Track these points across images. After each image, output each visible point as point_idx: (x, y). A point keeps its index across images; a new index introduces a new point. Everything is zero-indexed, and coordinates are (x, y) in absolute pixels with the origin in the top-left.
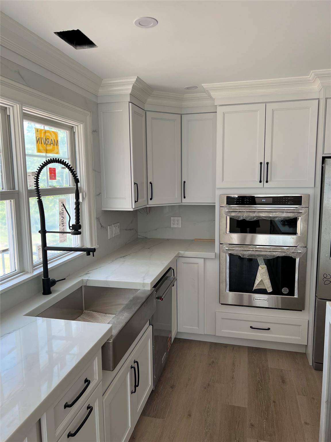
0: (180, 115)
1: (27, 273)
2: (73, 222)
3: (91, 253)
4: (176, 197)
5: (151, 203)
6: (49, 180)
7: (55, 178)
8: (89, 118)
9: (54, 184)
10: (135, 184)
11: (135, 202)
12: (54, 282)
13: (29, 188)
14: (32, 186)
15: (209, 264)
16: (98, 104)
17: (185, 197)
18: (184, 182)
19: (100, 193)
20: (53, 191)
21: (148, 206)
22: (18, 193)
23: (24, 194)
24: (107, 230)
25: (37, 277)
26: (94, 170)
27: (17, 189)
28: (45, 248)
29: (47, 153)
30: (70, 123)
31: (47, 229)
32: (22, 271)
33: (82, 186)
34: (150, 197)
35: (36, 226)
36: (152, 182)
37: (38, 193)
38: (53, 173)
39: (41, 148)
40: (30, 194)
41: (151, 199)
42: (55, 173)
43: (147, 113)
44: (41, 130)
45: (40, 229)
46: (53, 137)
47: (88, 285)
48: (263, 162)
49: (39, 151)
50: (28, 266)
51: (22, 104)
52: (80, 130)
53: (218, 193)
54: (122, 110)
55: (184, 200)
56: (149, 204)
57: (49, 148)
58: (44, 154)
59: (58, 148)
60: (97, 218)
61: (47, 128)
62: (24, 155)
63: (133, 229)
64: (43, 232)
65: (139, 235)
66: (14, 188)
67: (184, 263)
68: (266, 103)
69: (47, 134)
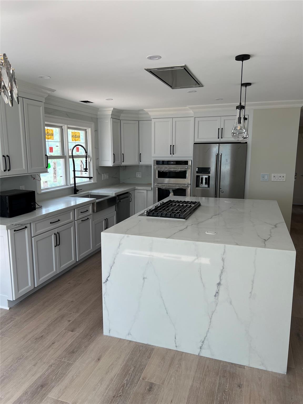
0: (138, 121)
1: (68, 186)
2: (85, 167)
3: (91, 179)
4: (136, 161)
5: (123, 164)
6: (76, 152)
7: (78, 151)
8: (93, 125)
9: (78, 153)
10: (113, 154)
11: (114, 162)
12: (78, 191)
13: (69, 155)
14: (70, 154)
15: (149, 192)
16: (97, 118)
17: (141, 162)
18: (140, 154)
19: (98, 158)
20: (78, 157)
21: (121, 165)
22: (66, 156)
23: (68, 157)
24: (102, 175)
25: (72, 187)
26: (95, 148)
27: (65, 155)
28: (75, 177)
29: (75, 141)
30: (85, 128)
31: (76, 170)
32: (67, 185)
33: (90, 155)
34: (122, 161)
35: (72, 169)
36: (124, 154)
37: (73, 157)
38: (78, 150)
39: (73, 139)
40: (70, 157)
41: (123, 162)
42: (78, 149)
43: (121, 121)
44: (73, 132)
45: (73, 170)
46: (78, 135)
47: (91, 194)
48: (172, 145)
49: (73, 140)
50: (68, 184)
51: (67, 124)
52: (89, 131)
53: (153, 159)
54: (107, 121)
55: (140, 163)
56: (122, 164)
57: (76, 139)
58: (74, 142)
59: (80, 139)
60: (96, 169)
61: (76, 131)
62: (68, 142)
63: (117, 178)
64: (74, 171)
65: (121, 182)
66: (64, 155)
67: (138, 192)
68: (173, 118)
69: (76, 134)
